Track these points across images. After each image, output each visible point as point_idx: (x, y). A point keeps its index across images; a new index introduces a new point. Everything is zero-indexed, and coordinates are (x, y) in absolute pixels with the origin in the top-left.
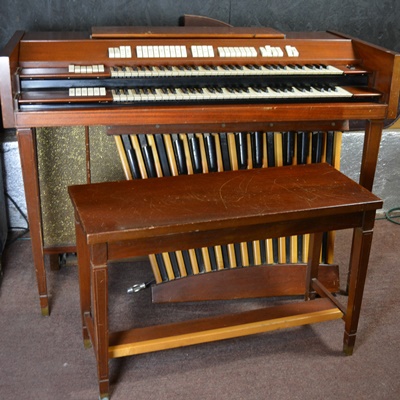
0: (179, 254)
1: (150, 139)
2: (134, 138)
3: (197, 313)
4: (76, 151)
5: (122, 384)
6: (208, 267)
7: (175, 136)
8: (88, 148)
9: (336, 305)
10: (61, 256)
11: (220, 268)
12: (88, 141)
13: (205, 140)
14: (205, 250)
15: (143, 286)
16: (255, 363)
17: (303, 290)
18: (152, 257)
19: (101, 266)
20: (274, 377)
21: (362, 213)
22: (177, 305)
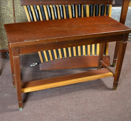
0: (50, 51)
1: (38, 7)
2: (32, 7)
3: (57, 74)
4: (9, 12)
5: (28, 102)
6: (61, 57)
7: (48, 6)
8: (14, 11)
9: (110, 71)
10: (6, 53)
11: (65, 57)
12: (14, 8)
13: (59, 8)
14: (59, 50)
15: (36, 64)
16: (79, 93)
17: (97, 65)
18: (39, 53)
19: (17, 57)
20: (87, 99)
21: (124, 34)
22: (49, 71)
